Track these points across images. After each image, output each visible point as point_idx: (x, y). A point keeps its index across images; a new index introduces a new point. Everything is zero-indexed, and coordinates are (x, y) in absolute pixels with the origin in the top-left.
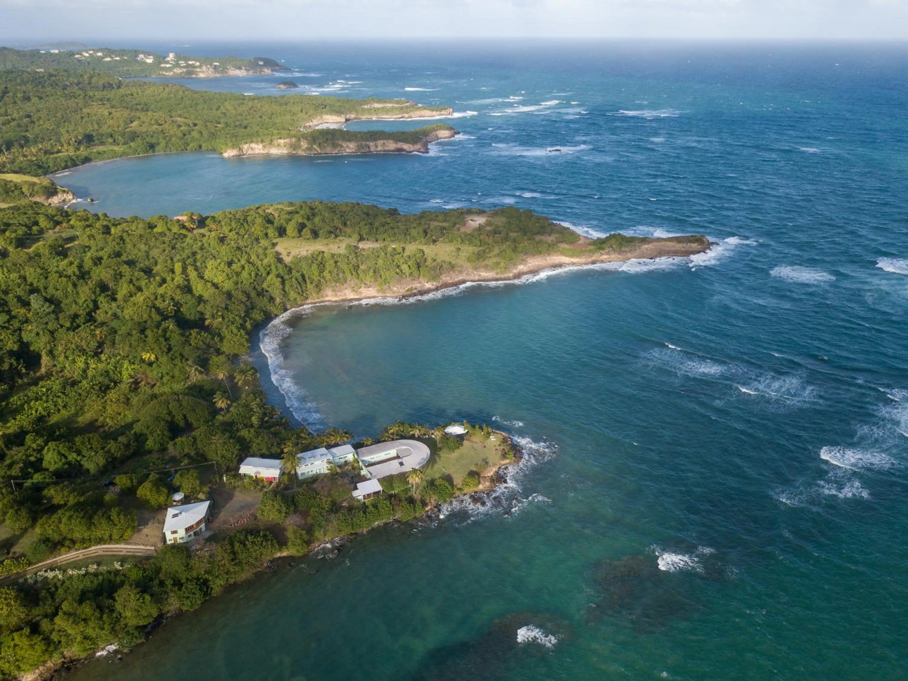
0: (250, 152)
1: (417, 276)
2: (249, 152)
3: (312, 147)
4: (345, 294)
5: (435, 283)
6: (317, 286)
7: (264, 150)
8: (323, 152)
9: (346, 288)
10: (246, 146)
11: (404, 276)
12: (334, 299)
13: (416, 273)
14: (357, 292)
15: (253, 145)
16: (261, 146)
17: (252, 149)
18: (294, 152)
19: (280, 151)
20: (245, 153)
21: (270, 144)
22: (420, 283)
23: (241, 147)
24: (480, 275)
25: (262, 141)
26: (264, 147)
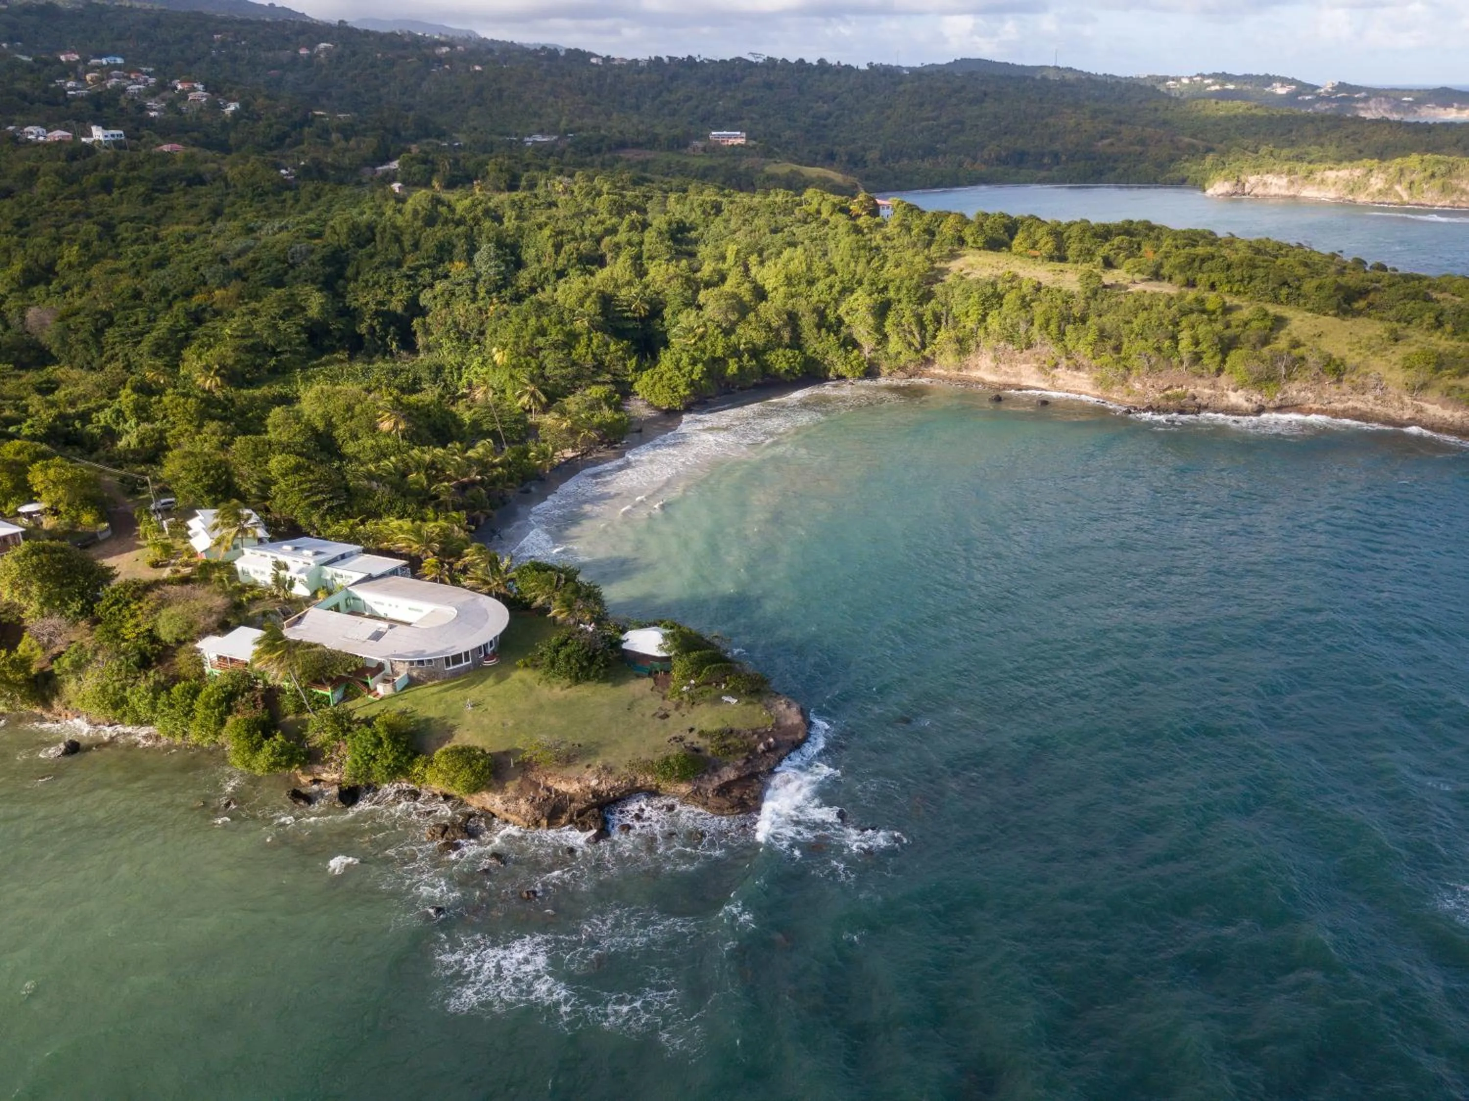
0: (1259, 190)
1: (1213, 369)
2: (1255, 191)
3: (1391, 188)
4: (1017, 374)
5: (1256, 397)
6: (960, 341)
7: (1288, 188)
8: (1414, 201)
9: (1026, 361)
10: (1253, 179)
11: (1175, 360)
12: (990, 378)
13: (1210, 362)
14: (1047, 373)
15: (1270, 178)
16: (1284, 181)
17: (1265, 184)
18: (1350, 197)
19: (1322, 194)
20: (1247, 190)
21: (1306, 177)
22: (1214, 386)
23: (1242, 178)
24: (1421, 410)
25: (1290, 172)
26: (1292, 183)
